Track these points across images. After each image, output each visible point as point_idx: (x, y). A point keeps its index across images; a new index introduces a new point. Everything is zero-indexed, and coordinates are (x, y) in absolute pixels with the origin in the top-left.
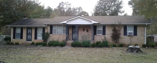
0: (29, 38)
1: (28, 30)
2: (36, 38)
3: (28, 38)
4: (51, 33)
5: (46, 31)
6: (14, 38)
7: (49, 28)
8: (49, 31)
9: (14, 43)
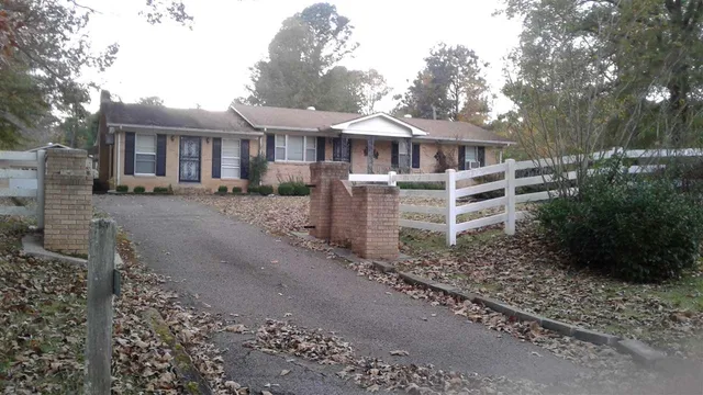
0: (189, 174)
1: (186, 146)
2: (216, 173)
3: (186, 172)
4: (270, 156)
5: (253, 152)
6: (129, 170)
7: (263, 143)
8: (264, 151)
9: (131, 190)
